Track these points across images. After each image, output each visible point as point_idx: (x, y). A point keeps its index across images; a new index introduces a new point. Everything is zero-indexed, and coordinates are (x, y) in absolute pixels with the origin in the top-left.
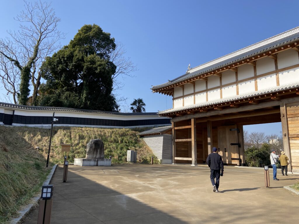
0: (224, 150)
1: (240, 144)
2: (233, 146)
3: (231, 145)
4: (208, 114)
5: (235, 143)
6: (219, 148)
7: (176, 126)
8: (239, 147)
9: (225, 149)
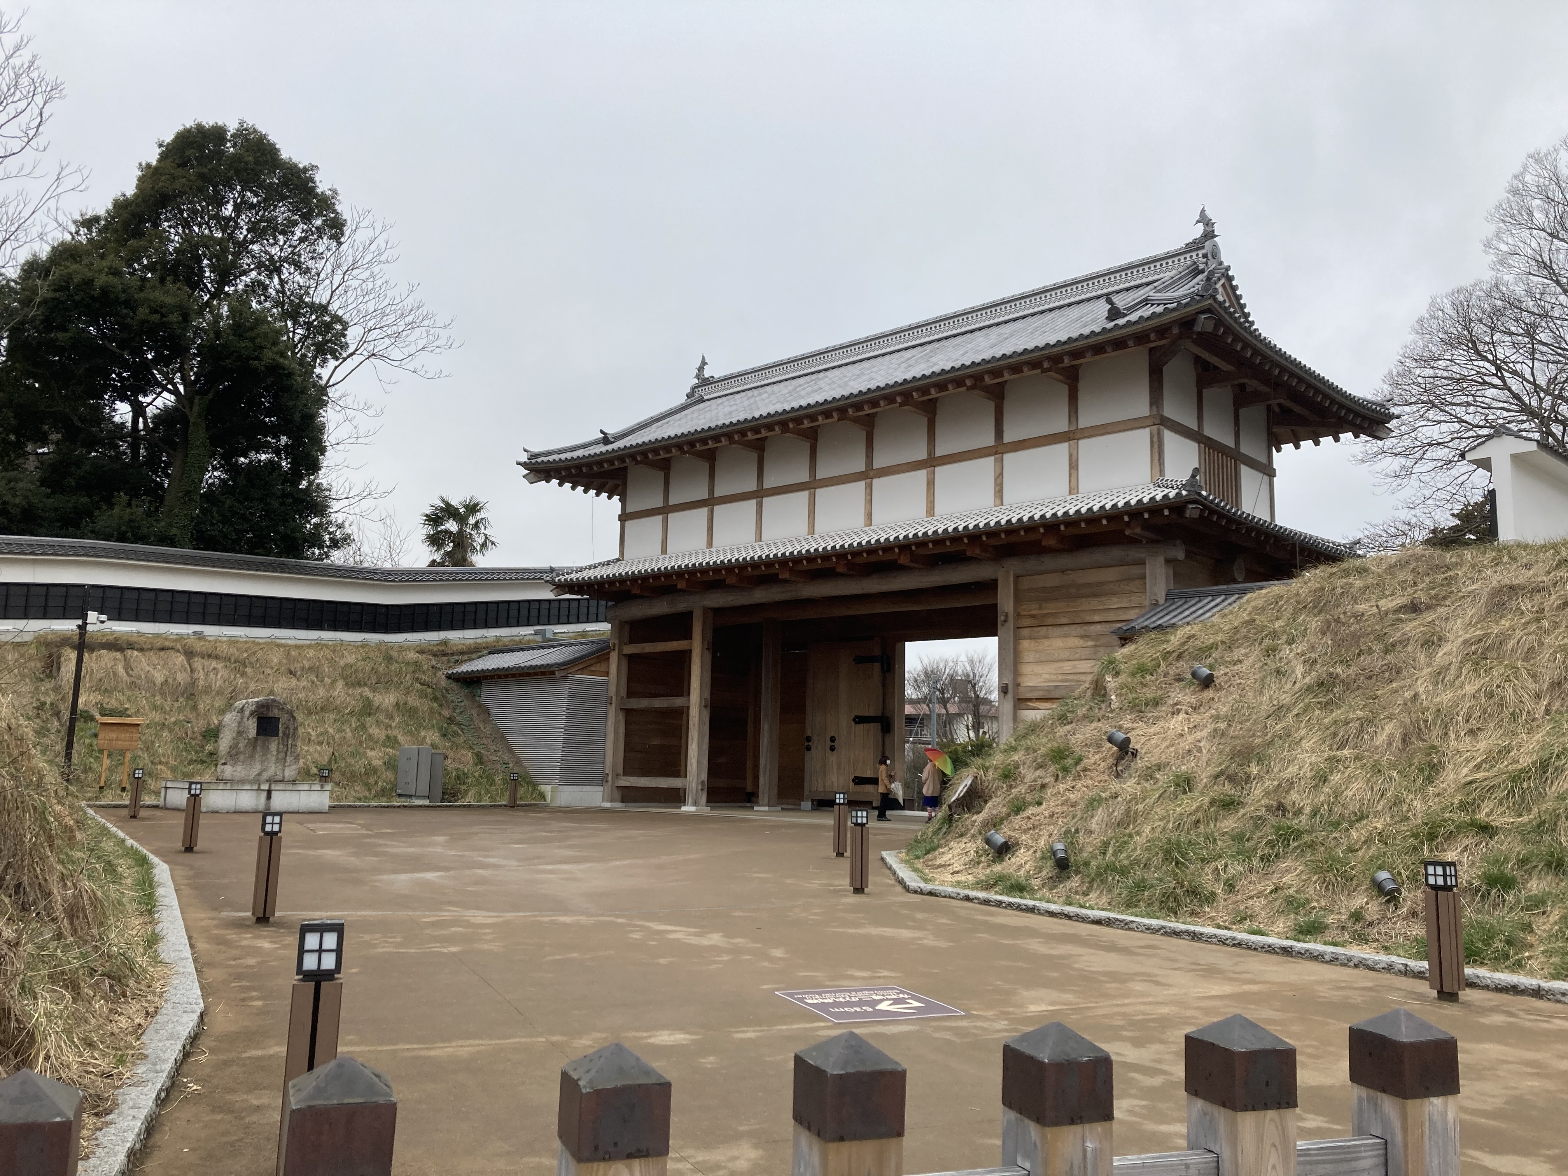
0: (829, 744)
1: (887, 718)
2: (861, 726)
3: (856, 723)
4: (761, 595)
5: (871, 713)
6: (809, 734)
7: (631, 642)
8: (882, 730)
9: (833, 739)
